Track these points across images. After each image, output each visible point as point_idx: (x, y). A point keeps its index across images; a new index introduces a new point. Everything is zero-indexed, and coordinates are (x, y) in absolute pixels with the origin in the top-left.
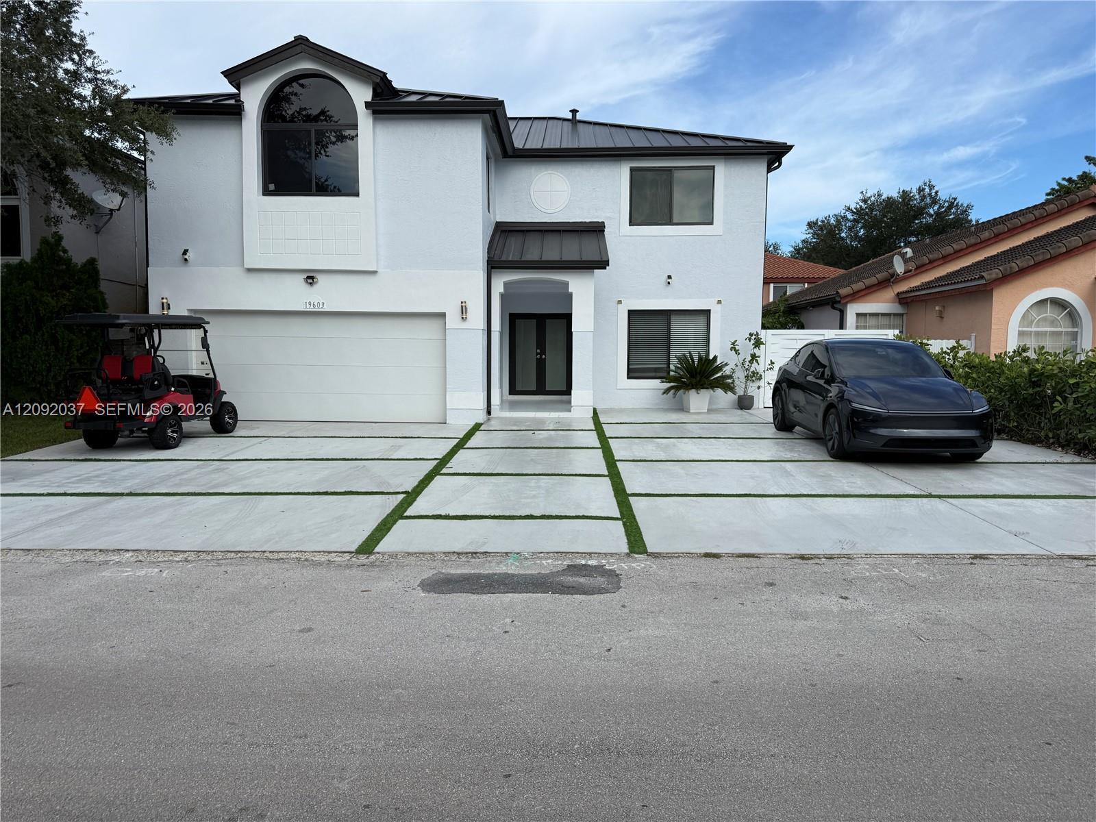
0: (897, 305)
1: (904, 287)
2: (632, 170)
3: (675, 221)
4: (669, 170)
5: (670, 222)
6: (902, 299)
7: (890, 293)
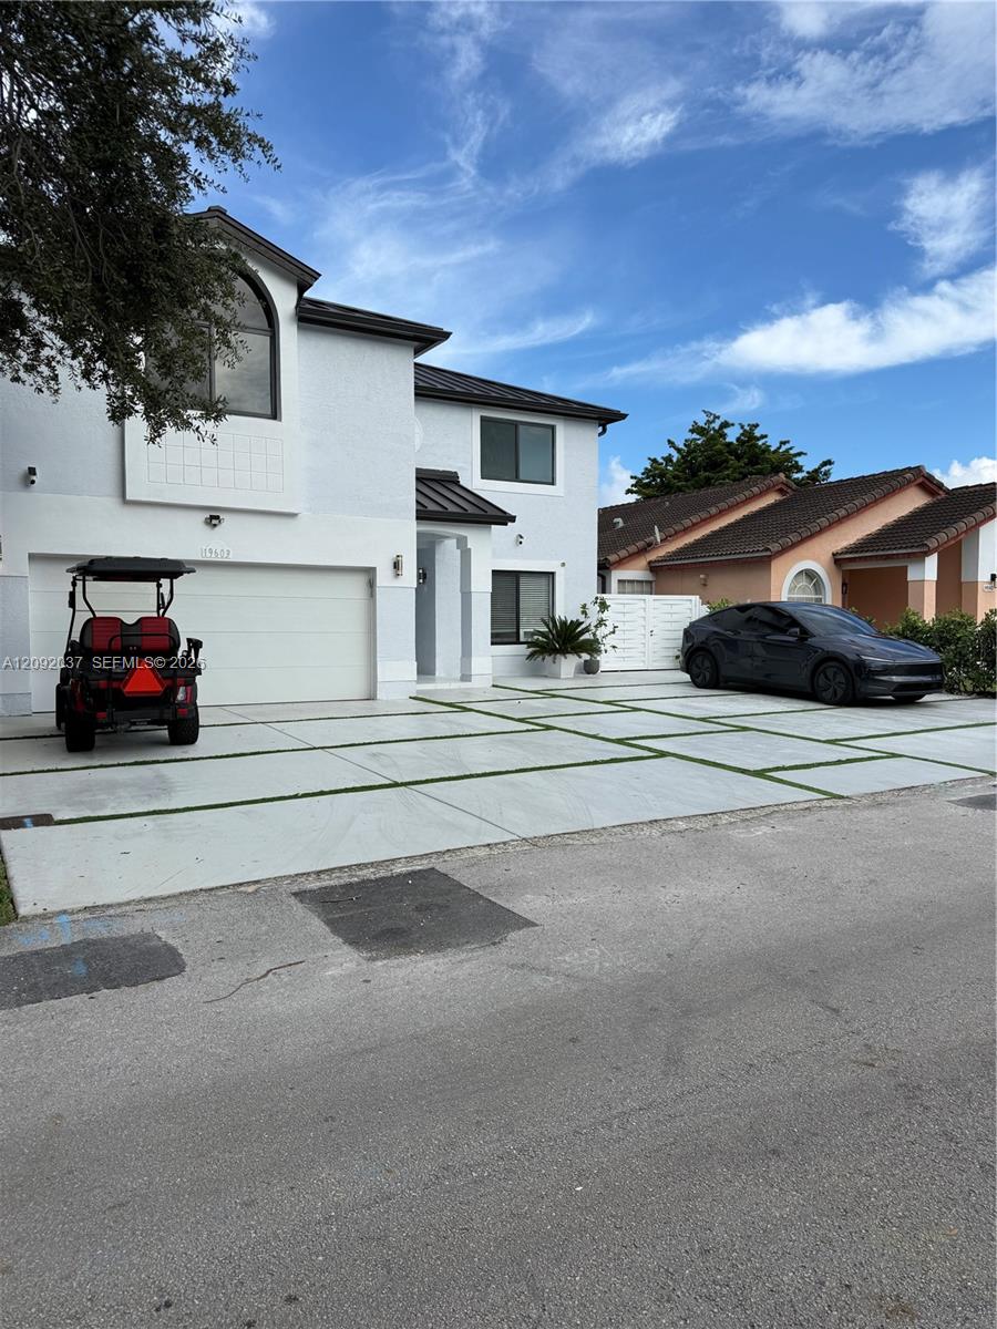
0: (648, 572)
1: (653, 556)
2: (483, 419)
3: (521, 478)
4: (516, 424)
5: (517, 479)
6: (653, 568)
7: (643, 562)
